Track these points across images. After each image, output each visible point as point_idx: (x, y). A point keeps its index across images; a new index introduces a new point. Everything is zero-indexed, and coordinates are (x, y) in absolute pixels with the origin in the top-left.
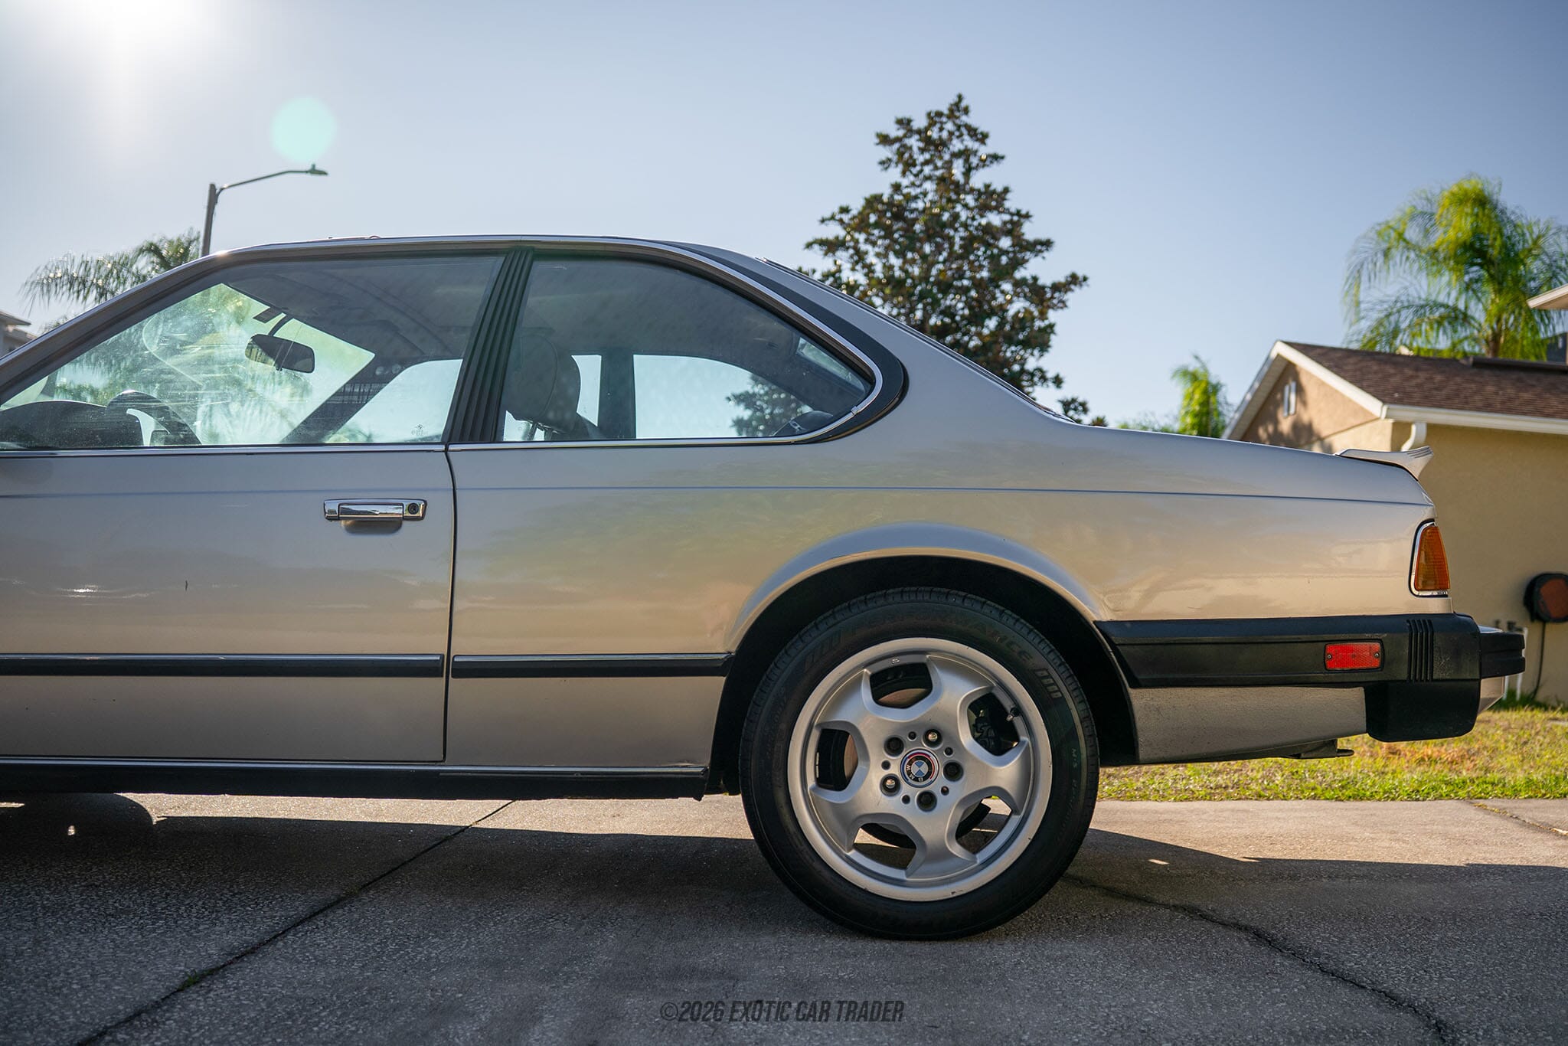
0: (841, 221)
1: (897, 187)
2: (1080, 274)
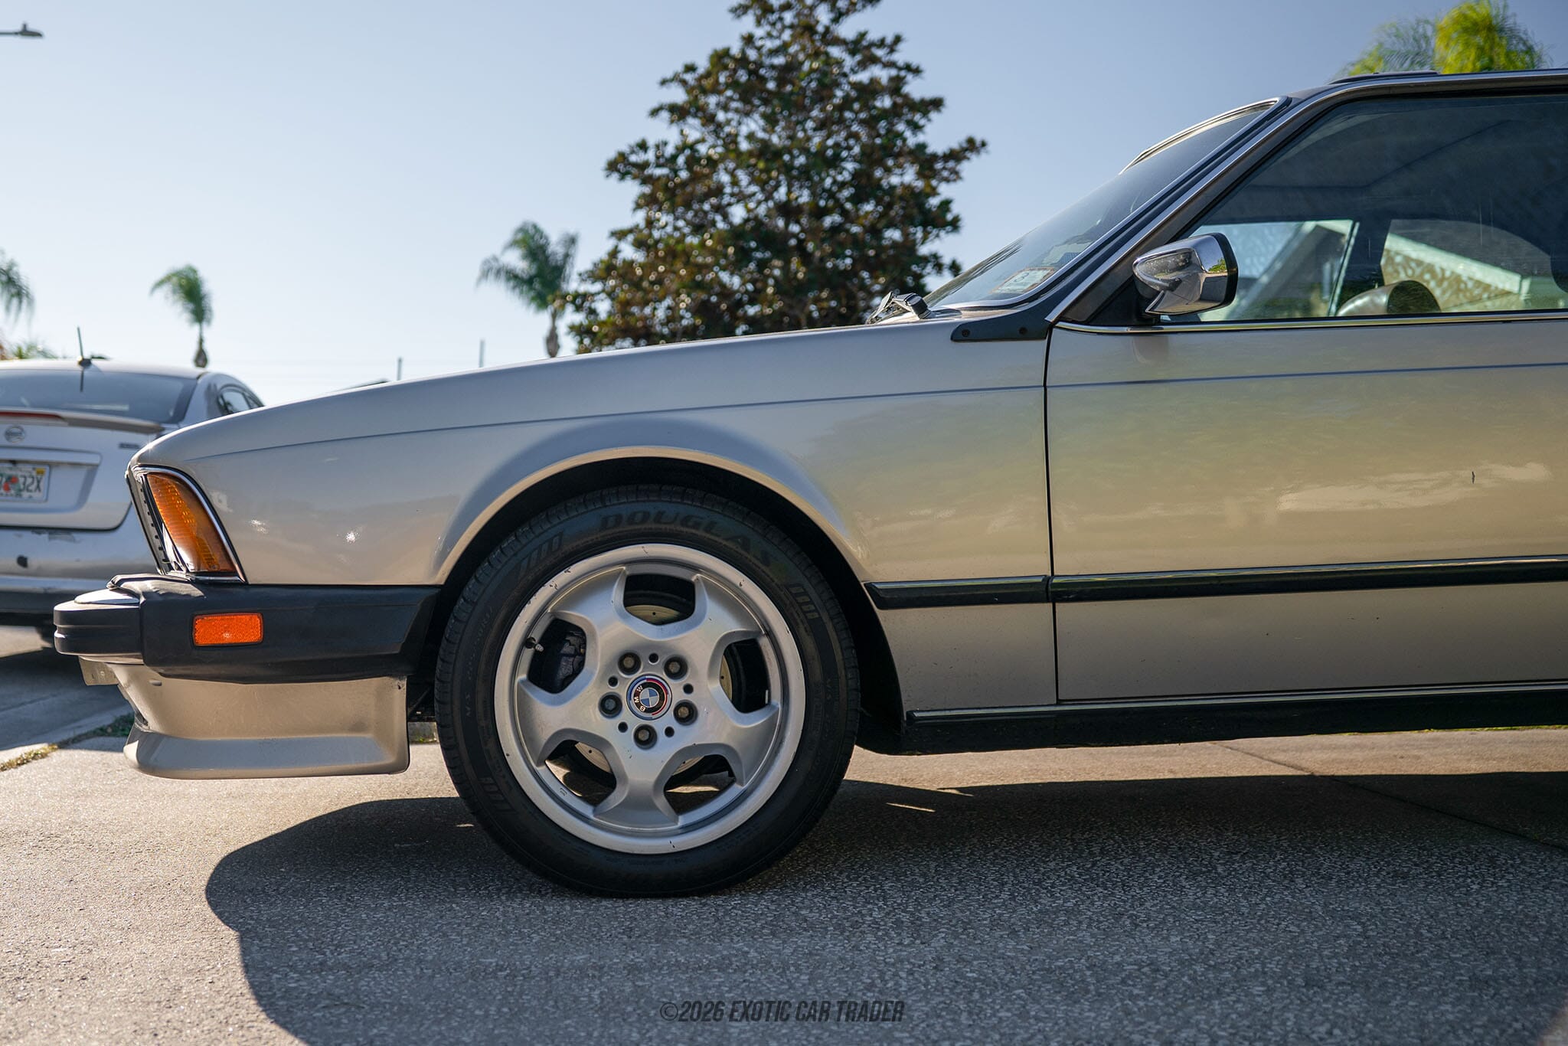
0: (684, 82)
1: (749, 40)
2: (978, 140)
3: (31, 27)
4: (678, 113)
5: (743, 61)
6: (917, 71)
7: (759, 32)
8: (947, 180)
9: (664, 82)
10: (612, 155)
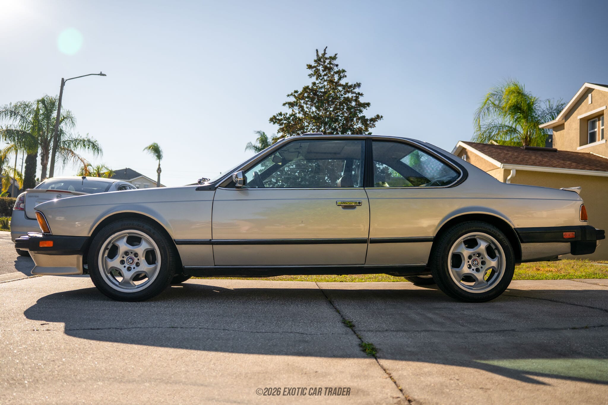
0: (294, 95)
1: (314, 84)
2: (380, 115)
3: (102, 73)
4: (291, 105)
5: (312, 90)
6: (362, 95)
7: (317, 82)
8: (371, 127)
9: (288, 96)
10: (272, 116)
